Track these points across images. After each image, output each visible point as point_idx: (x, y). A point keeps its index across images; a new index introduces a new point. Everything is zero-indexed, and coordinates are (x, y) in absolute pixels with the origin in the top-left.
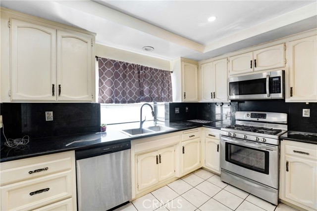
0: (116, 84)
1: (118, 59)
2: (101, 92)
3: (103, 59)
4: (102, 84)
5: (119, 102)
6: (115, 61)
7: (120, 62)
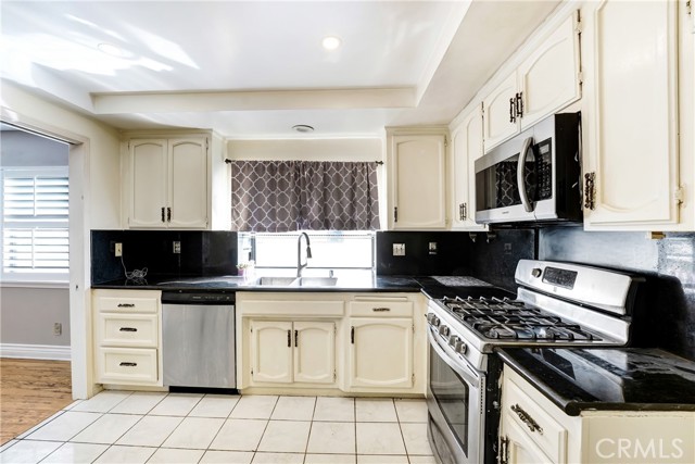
0: (259, 200)
1: (260, 159)
2: (235, 213)
3: (238, 162)
4: (238, 201)
5: (264, 230)
6: (256, 162)
7: (265, 162)
